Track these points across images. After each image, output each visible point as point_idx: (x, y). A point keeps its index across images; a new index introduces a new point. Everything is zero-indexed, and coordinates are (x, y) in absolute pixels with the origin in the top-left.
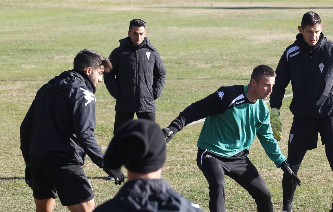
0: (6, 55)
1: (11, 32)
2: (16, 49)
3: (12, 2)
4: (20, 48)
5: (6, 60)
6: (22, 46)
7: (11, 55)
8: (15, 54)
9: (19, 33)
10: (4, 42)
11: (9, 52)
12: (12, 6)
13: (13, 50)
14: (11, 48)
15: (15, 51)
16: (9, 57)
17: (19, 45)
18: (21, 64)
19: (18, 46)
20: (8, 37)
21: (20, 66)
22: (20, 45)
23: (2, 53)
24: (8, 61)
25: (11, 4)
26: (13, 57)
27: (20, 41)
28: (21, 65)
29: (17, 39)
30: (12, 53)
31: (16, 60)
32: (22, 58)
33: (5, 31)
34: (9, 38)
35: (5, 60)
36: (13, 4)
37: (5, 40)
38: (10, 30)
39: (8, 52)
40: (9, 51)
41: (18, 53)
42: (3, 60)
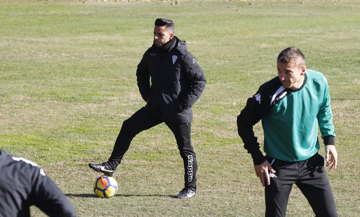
0: (336, 67)
1: (346, 40)
2: (350, 60)
3: (352, 4)
4: (355, 59)
5: (336, 73)
6: (357, 56)
7: (343, 68)
8: (347, 66)
9: (356, 41)
10: (336, 51)
11: (341, 64)
12: (351, 8)
13: (346, 61)
14: (344, 59)
15: (349, 63)
16: (340, 69)
17: (354, 56)
18: (353, 78)
19: (352, 57)
20: (342, 45)
21: (352, 81)
22: (356, 56)
23: (332, 65)
24: (338, 75)
25: (351, 5)
26: (344, 69)
27: (356, 50)
28: (353, 80)
29: (352, 47)
30: (345, 64)
31: (348, 73)
32: (356, 71)
33: (339, 38)
34: (343, 47)
35: (334, 74)
36: (353, 6)
37: (338, 49)
38: (345, 37)
39: (339, 64)
40: (341, 63)
41: (352, 65)
42: (332, 73)
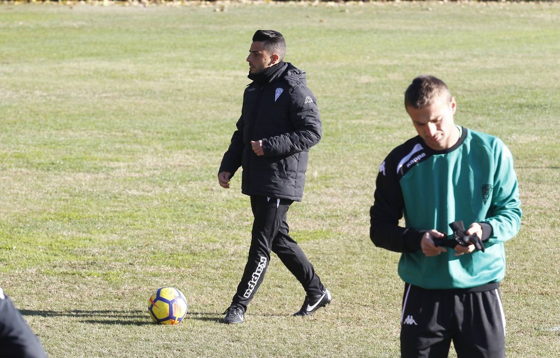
0: (483, 114)
1: (499, 70)
2: (505, 104)
3: (510, 11)
4: (514, 101)
5: (482, 125)
6: (518, 97)
7: (493, 116)
8: (501, 114)
9: (515, 73)
10: (483, 88)
11: (491, 110)
12: (508, 18)
13: (499, 105)
14: (497, 101)
15: (504, 108)
16: (489, 118)
17: (512, 96)
18: (511, 133)
19: (509, 98)
20: (492, 79)
21: (509, 138)
22: (515, 96)
23: (477, 112)
24: (485, 127)
25: (508, 14)
26: (496, 118)
27: (516, 86)
28: (511, 136)
29: (510, 82)
30: (497, 110)
31: (501, 125)
32: (515, 121)
33: (488, 67)
34: (495, 82)
35: (479, 125)
36: (511, 15)
37: (486, 84)
38: (497, 66)
39: (488, 109)
40: (491, 107)
41: (509, 112)
42: (476, 125)
